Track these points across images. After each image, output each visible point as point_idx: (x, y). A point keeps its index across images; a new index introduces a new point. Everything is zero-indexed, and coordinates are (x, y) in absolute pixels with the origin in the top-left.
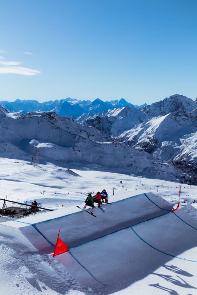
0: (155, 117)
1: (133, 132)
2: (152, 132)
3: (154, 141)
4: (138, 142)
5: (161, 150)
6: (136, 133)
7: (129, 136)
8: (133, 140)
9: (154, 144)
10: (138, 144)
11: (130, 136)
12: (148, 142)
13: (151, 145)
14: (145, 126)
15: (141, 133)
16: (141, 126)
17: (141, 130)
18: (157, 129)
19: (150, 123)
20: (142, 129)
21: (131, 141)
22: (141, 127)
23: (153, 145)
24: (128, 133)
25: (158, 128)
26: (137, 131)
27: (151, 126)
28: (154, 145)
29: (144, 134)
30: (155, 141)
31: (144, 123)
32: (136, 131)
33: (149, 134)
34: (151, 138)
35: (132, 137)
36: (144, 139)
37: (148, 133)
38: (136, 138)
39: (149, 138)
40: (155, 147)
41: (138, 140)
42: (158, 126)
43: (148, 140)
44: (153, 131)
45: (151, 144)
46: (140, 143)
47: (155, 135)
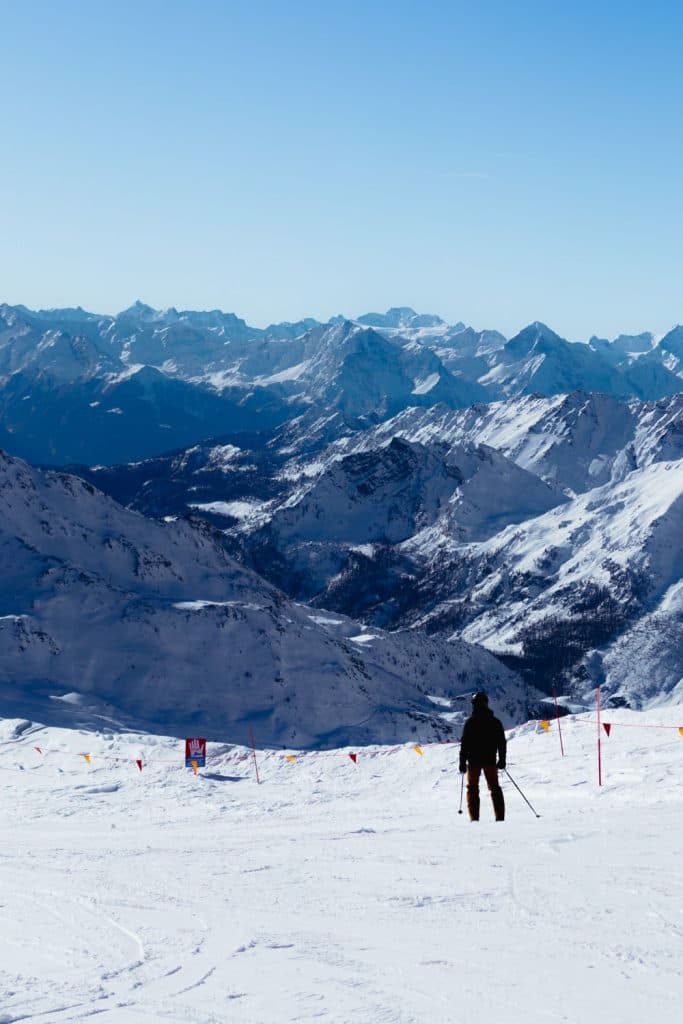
0: (664, 464)
1: (544, 531)
2: (631, 538)
3: (629, 584)
4: (557, 578)
5: (656, 632)
6: (559, 538)
7: (527, 548)
8: (540, 572)
9: (626, 600)
10: (558, 594)
11: (527, 552)
12: (601, 588)
13: (614, 603)
14: (609, 501)
15: (581, 536)
16: (591, 503)
17: (583, 522)
18: (654, 524)
19: (633, 490)
20: (591, 516)
21: (527, 575)
22: (590, 508)
23: (622, 602)
24: (524, 532)
25: (660, 518)
26: (564, 525)
27: (636, 504)
28: (626, 603)
29: (595, 543)
30: (634, 582)
31: (605, 492)
32: (560, 527)
33: (616, 547)
34: (619, 567)
35: (539, 553)
36: (588, 569)
37: (613, 542)
38: (554, 559)
39: (610, 566)
40: (634, 613)
41: (564, 569)
42: (662, 511)
43: (603, 578)
44: (636, 531)
45: (613, 596)
46: (568, 590)
47: (642, 555)
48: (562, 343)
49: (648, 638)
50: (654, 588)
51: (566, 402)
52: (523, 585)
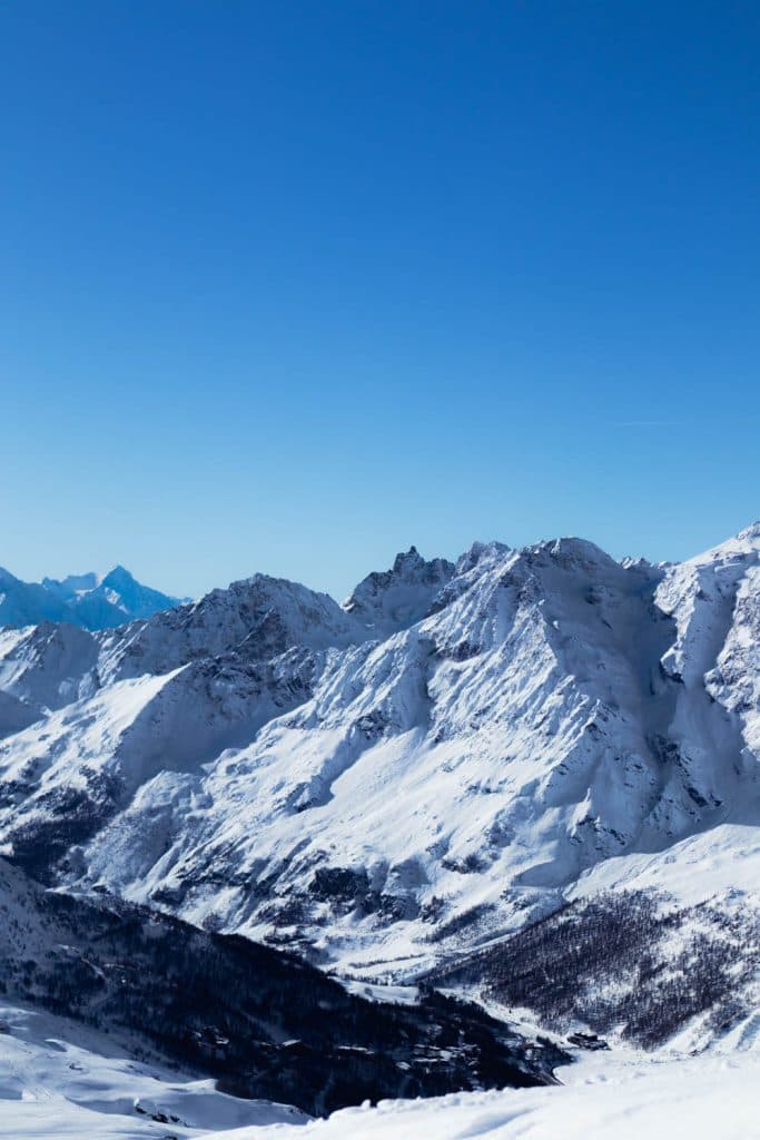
0: (128, 681)
1: (26, 745)
2: (103, 747)
3: (104, 786)
4: (39, 786)
5: (130, 827)
6: (40, 750)
7: (12, 759)
8: (24, 781)
9: (102, 801)
10: (42, 799)
11: (13, 763)
12: (79, 791)
13: (91, 804)
14: (81, 716)
15: (59, 747)
16: (66, 719)
17: (59, 736)
18: (124, 733)
19: (102, 705)
20: (66, 729)
21: (13, 784)
22: (66, 722)
23: (99, 802)
24: (8, 746)
25: (129, 728)
26: (43, 738)
27: (106, 717)
28: (102, 804)
29: (72, 752)
30: (109, 784)
31: (78, 708)
32: (40, 740)
33: (90, 755)
34: (94, 772)
35: (23, 764)
36: (67, 775)
37: (87, 751)
38: (36, 768)
39: (87, 772)
40: (109, 812)
41: (45, 777)
42: (130, 722)
43: (81, 783)
44: (107, 741)
45: (90, 798)
46: (49, 795)
47: (113, 761)
48: (19, 583)
49: (123, 832)
50: (125, 789)
51: (36, 632)
52: (10, 793)
